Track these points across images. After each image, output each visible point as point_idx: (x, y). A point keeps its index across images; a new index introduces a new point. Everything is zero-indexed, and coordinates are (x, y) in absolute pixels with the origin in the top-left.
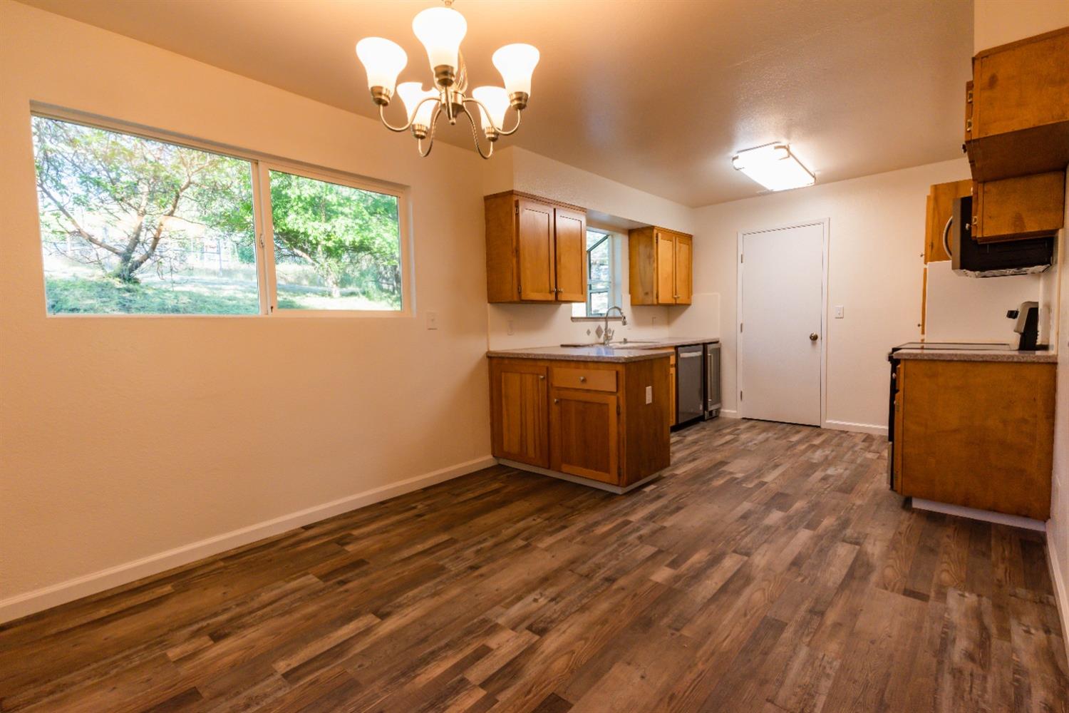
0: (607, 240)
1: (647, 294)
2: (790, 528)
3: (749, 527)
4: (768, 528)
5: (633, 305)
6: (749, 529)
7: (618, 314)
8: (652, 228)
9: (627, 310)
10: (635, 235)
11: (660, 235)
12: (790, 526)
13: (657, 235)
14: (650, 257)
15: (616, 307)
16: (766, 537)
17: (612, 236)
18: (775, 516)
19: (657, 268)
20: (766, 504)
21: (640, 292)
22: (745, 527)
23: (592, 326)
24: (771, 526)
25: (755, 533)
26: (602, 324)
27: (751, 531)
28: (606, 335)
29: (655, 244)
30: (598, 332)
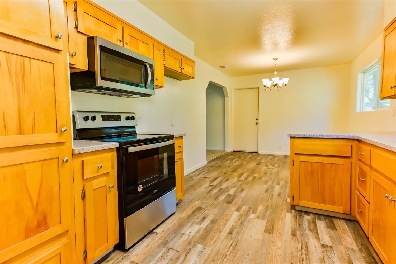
2: (228, 188)
3: (240, 187)
4: (234, 187)
6: (240, 186)
12: (228, 189)
16: (235, 185)
18: (232, 192)
20: (235, 197)
22: (241, 187)
24: (233, 188)
25: (238, 185)
27: (239, 186)
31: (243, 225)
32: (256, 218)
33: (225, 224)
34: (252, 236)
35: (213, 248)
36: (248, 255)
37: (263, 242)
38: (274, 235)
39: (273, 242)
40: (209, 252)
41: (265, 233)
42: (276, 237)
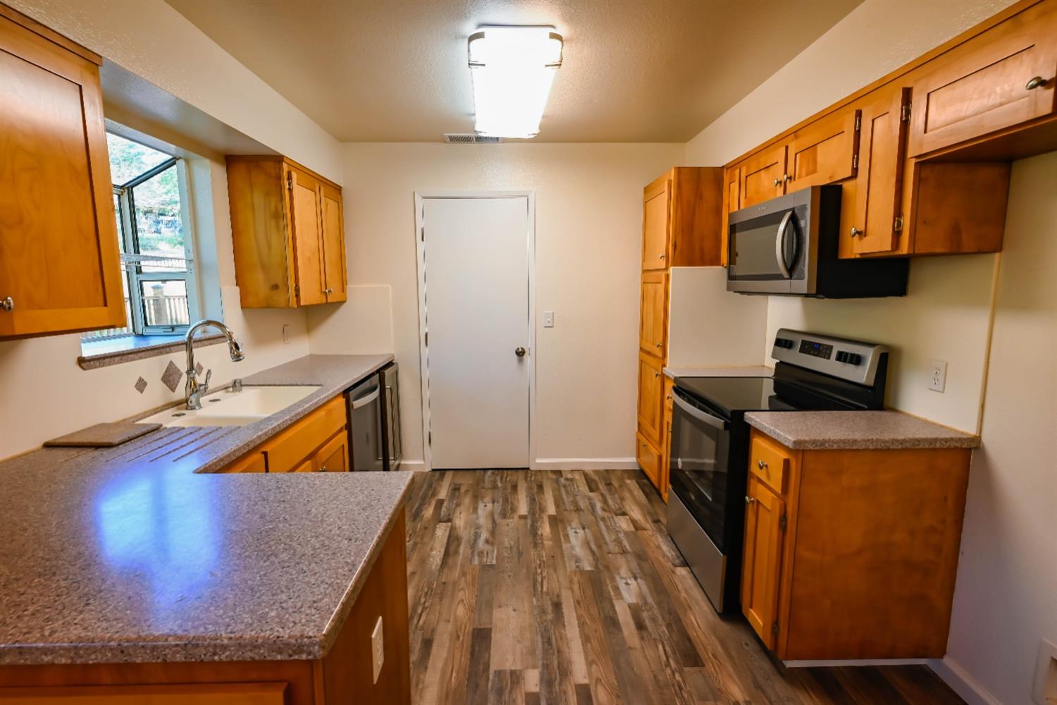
0: (174, 167)
1: (275, 287)
5: (244, 306)
7: (213, 331)
8: (279, 159)
9: (234, 321)
10: (241, 170)
11: (294, 175)
13: (289, 173)
14: (277, 216)
15: (209, 323)
17: (187, 161)
19: (294, 238)
21: (259, 281)
23: (151, 369)
26: (180, 359)
28: (191, 379)
29: (287, 192)
30: (170, 378)
31: (542, 636)
32: (521, 671)
33: (582, 625)
34: (513, 612)
35: (566, 571)
36: (509, 576)
37: (490, 606)
38: (469, 629)
39: (472, 611)
40: (567, 565)
41: (488, 627)
42: (467, 622)
